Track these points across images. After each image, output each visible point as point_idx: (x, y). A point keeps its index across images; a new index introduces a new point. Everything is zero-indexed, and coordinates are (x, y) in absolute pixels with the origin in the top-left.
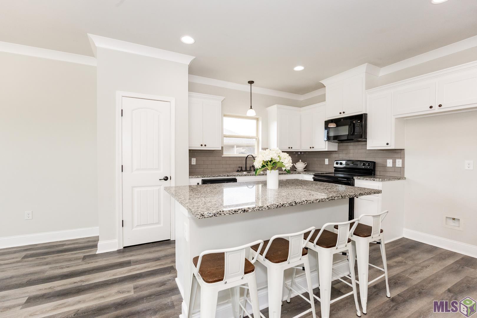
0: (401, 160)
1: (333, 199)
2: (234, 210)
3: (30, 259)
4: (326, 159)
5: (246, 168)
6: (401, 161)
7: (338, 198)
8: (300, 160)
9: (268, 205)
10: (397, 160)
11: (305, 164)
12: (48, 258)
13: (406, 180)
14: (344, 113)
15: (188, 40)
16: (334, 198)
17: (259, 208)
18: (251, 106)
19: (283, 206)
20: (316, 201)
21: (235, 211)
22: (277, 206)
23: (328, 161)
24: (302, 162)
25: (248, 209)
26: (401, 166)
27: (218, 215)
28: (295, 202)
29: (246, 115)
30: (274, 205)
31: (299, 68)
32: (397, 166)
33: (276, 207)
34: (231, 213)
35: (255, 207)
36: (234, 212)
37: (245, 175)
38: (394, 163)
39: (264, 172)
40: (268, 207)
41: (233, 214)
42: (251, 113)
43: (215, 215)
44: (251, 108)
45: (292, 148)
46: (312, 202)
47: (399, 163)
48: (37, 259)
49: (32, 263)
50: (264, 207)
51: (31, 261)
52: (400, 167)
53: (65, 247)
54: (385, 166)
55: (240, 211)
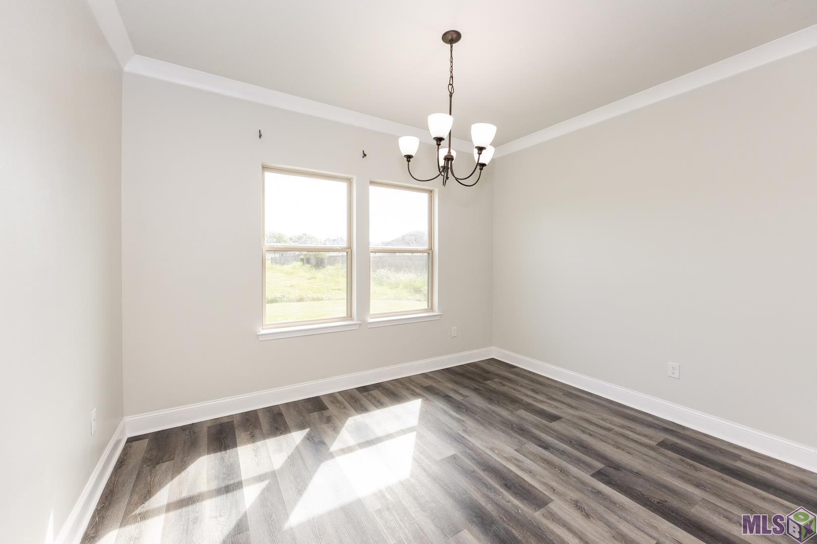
3: (670, 454)
12: (701, 470)
48: (682, 461)
49: (672, 464)
51: (671, 459)
53: (739, 464)
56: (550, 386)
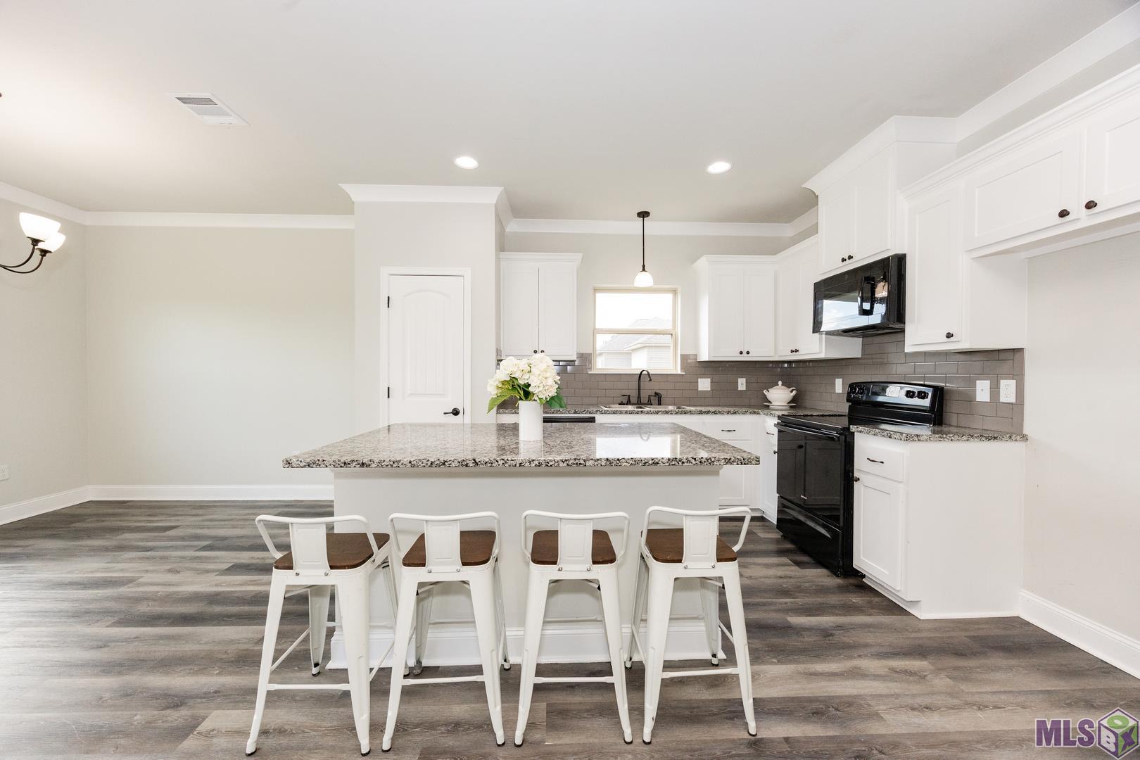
0: (1015, 381)
1: (580, 464)
2: (342, 461)
4: (837, 380)
5: (639, 397)
6: (1013, 383)
7: (596, 463)
8: (780, 383)
9: (412, 460)
10: (1003, 383)
11: (792, 391)
13: (1028, 442)
14: (850, 257)
15: (466, 162)
16: (582, 462)
17: (392, 463)
18: (644, 266)
19: (444, 464)
20: (530, 462)
21: (345, 463)
22: (432, 464)
23: (843, 384)
24: (785, 388)
25: (370, 463)
26: (1014, 401)
27: (314, 466)
28: (474, 460)
29: (633, 284)
30: (425, 461)
31: (719, 167)
32: (1001, 401)
33: (429, 464)
34: (337, 465)
35: (384, 461)
36: (343, 465)
37: (632, 413)
38: (995, 390)
39: (679, 408)
40: (410, 462)
41: (341, 467)
42: (644, 280)
43: (309, 466)
44: (644, 270)
45: (748, 353)
46: (518, 465)
47: (1008, 390)
50: (402, 462)
52: (1012, 404)
54: (969, 399)
55: (354, 464)
56: (176, 507)
